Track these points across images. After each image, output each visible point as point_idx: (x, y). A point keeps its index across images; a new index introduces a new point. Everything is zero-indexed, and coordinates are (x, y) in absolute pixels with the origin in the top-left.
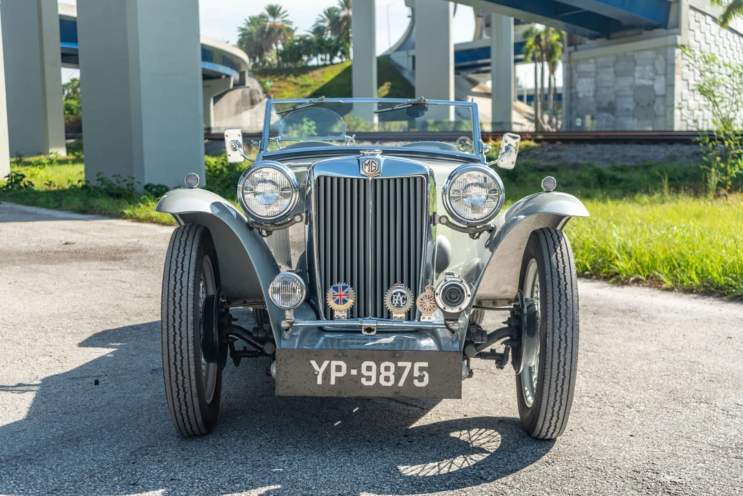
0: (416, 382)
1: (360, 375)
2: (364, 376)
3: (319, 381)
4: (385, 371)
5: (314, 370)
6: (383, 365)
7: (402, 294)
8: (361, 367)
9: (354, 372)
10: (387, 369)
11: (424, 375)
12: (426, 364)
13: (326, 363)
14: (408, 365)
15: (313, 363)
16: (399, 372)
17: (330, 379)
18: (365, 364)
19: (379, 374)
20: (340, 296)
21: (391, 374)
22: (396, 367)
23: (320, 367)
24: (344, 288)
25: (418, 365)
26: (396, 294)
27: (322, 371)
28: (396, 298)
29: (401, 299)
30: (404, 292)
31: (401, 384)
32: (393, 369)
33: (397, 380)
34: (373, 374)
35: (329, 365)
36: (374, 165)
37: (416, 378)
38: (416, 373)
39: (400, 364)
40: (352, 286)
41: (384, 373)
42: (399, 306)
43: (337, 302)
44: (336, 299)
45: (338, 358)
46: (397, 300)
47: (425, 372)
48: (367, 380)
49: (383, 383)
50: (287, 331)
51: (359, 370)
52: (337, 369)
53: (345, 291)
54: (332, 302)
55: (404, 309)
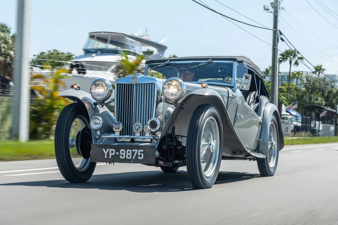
0: (139, 157)
1: (120, 154)
2: (121, 155)
3: (106, 157)
5: (104, 153)
9: (117, 153)
10: (129, 152)
11: (142, 155)
12: (142, 151)
13: (108, 150)
14: (136, 151)
15: (104, 150)
16: (133, 153)
17: (109, 156)
18: (121, 150)
19: (126, 154)
20: (117, 126)
21: (130, 154)
23: (106, 151)
24: (119, 123)
25: (140, 151)
27: (106, 153)
29: (138, 128)
30: (139, 125)
31: (134, 158)
32: (131, 152)
33: (132, 157)
34: (124, 154)
35: (109, 151)
36: (135, 78)
37: (139, 156)
38: (139, 154)
39: (134, 150)
41: (128, 154)
42: (137, 130)
43: (116, 129)
45: (112, 148)
46: (136, 128)
47: (142, 154)
48: (122, 156)
49: (127, 157)
50: (99, 139)
51: (119, 153)
52: (112, 152)
53: (119, 124)
54: (114, 129)
55: (139, 131)
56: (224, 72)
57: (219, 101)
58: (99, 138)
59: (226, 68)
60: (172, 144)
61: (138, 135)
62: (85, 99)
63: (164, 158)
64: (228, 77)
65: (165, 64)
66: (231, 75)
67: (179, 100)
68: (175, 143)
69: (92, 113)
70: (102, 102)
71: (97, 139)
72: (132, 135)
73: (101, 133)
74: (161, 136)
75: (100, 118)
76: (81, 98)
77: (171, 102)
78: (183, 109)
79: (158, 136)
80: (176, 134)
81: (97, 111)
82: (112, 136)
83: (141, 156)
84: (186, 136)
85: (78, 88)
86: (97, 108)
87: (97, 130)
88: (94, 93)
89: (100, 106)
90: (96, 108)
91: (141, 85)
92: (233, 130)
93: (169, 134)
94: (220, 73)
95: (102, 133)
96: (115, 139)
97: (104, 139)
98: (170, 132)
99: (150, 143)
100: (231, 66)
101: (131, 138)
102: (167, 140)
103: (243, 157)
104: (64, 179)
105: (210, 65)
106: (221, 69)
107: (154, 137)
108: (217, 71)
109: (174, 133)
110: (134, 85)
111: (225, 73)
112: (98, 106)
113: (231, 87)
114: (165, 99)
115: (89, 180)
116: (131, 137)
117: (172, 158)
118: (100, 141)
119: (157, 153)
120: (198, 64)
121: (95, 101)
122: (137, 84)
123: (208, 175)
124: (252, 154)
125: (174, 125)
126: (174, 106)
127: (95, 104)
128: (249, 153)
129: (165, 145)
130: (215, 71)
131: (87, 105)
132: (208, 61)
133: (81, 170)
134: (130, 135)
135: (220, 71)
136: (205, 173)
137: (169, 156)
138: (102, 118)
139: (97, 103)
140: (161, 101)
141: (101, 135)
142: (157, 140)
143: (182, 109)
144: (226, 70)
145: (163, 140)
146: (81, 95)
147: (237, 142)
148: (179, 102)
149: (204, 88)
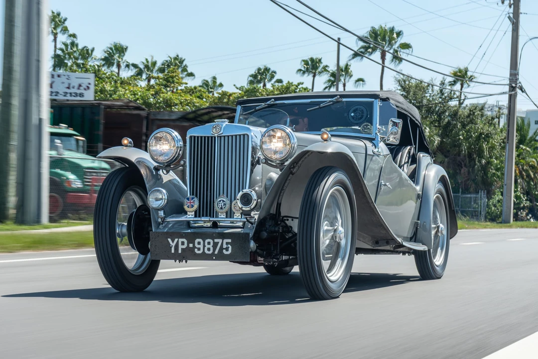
0: (224, 251)
1: (194, 247)
2: (197, 248)
3: (173, 251)
4: (208, 244)
5: (170, 244)
6: (207, 241)
7: (223, 201)
8: (194, 242)
9: (191, 245)
11: (229, 248)
12: (230, 241)
13: (176, 240)
14: (220, 241)
15: (170, 240)
16: (215, 245)
17: (178, 250)
18: (197, 240)
19: (204, 246)
20: (190, 203)
21: (211, 246)
22: (214, 243)
24: (193, 198)
25: (225, 241)
26: (220, 201)
27: (173, 244)
29: (223, 205)
30: (225, 200)
31: (216, 252)
32: (212, 244)
33: (214, 250)
34: (201, 246)
35: (178, 241)
36: (218, 127)
37: (224, 249)
38: (225, 246)
39: (216, 240)
40: (196, 196)
41: (207, 246)
42: (221, 208)
43: (188, 207)
44: (188, 205)
45: (182, 237)
46: (220, 205)
47: (229, 246)
48: (198, 250)
49: (207, 252)
50: (162, 224)
51: (194, 245)
52: (182, 244)
53: (193, 200)
54: (186, 207)
55: (225, 210)
56: (360, 116)
57: (349, 160)
58: (163, 222)
59: (362, 110)
60: (277, 229)
61: (222, 216)
62: (140, 161)
63: (265, 253)
64: (365, 124)
65: (268, 104)
66: (370, 121)
67: (287, 160)
68: (281, 228)
69: (151, 183)
70: (168, 166)
71: (159, 224)
72: (213, 217)
73: (165, 213)
74: (259, 217)
75: (164, 191)
76: (133, 159)
77: (275, 164)
78: (293, 174)
79: (254, 217)
80: (282, 215)
81: (159, 179)
82: (183, 218)
84: (298, 216)
85: (129, 145)
86: (160, 175)
87: (159, 210)
88: (154, 151)
89: (165, 171)
90: (157, 174)
91: (226, 138)
92: (373, 207)
93: (271, 214)
94: (353, 117)
95: (167, 214)
96: (188, 223)
97: (171, 224)
98: (273, 210)
99: (242, 229)
100: (371, 105)
101: (212, 221)
102: (269, 223)
103: (392, 249)
104: (109, 286)
105: (338, 106)
106: (354, 111)
107: (248, 218)
108: (348, 115)
109: (280, 213)
110: (216, 138)
111: (361, 118)
112: (161, 172)
113: (371, 140)
114: (266, 160)
115: (149, 289)
116: (211, 219)
117: (277, 251)
118: (165, 227)
119: (252, 245)
120: (318, 103)
121: (156, 164)
122: (221, 137)
123: (333, 278)
124: (404, 244)
125: (280, 200)
126: (279, 170)
127: (157, 169)
128: (400, 243)
129: (265, 231)
130: (346, 115)
131: (143, 171)
132: (334, 99)
133: (135, 273)
134: (210, 216)
135: (352, 114)
136: (328, 275)
137: (272, 249)
138: (167, 191)
139: (159, 168)
140: (258, 162)
141: (165, 217)
142: (252, 223)
144: (363, 113)
145: (262, 223)
146: (134, 155)
147: (381, 225)
148: (287, 163)
149: (326, 140)
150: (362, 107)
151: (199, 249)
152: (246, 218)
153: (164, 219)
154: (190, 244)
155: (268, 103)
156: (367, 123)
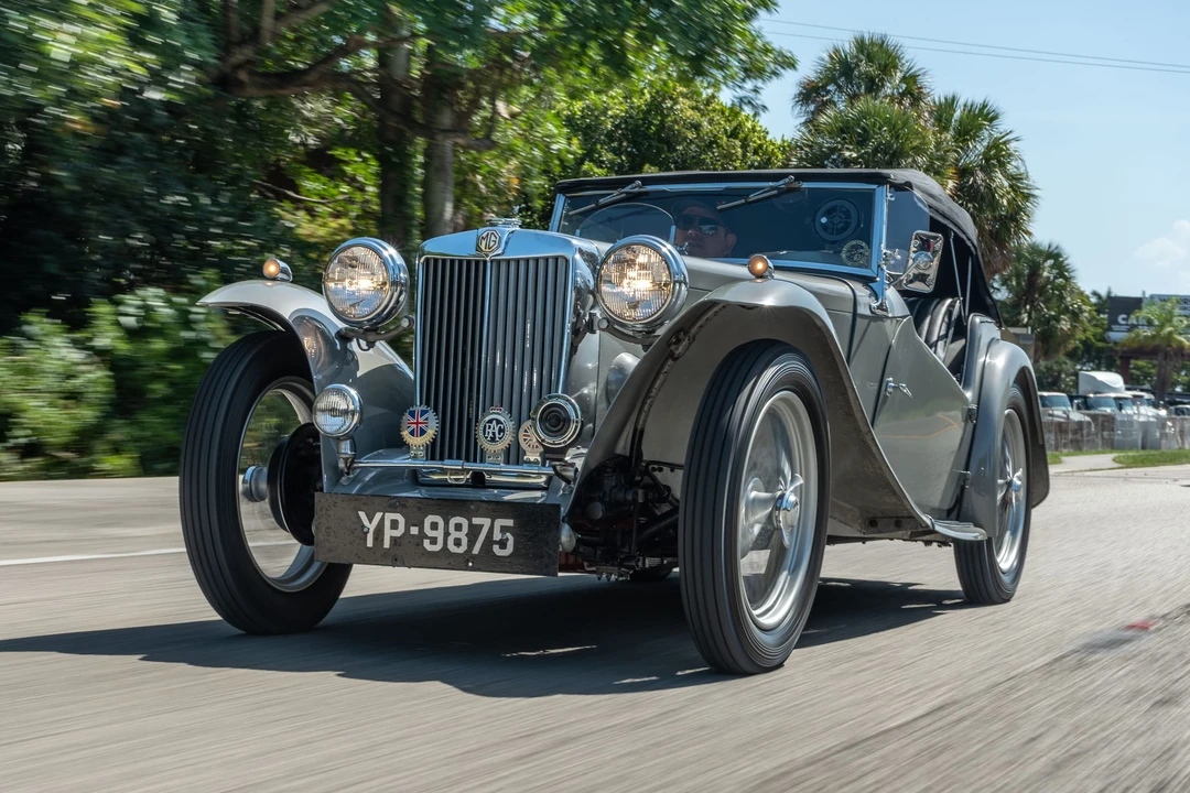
0: (496, 549)
1: (422, 535)
2: (427, 537)
3: (370, 543)
4: (456, 530)
5: (363, 526)
6: (454, 521)
7: (498, 422)
8: (423, 523)
9: (414, 531)
10: (458, 527)
11: (507, 539)
12: (510, 523)
13: (378, 516)
14: (486, 522)
15: (362, 515)
16: (474, 532)
17: (383, 540)
18: (430, 519)
19: (447, 534)
20: (417, 423)
21: (462, 535)
22: (471, 526)
23: (370, 521)
24: (423, 413)
25: (499, 523)
26: (490, 421)
27: (372, 527)
28: (490, 427)
29: (497, 431)
30: (502, 419)
31: (476, 550)
32: (465, 529)
33: (471, 543)
34: (439, 534)
35: (382, 519)
36: (493, 238)
37: (496, 542)
38: (497, 536)
39: (476, 521)
40: (436, 410)
41: (454, 534)
42: (493, 439)
43: (412, 433)
44: (410, 429)
45: (393, 509)
46: (491, 431)
47: (508, 535)
48: (431, 543)
49: (452, 548)
50: (348, 474)
51: (421, 529)
52: (392, 525)
53: (426, 417)
54: (405, 433)
55: (501, 446)
56: (842, 225)
57: (819, 329)
58: (349, 468)
59: (848, 211)
60: (630, 497)
61: (495, 460)
62: (306, 318)
63: (599, 552)
64: (854, 242)
65: (626, 193)
66: (866, 235)
67: (662, 324)
68: (640, 492)
69: (328, 372)
70: (371, 330)
71: (341, 473)
72: (475, 461)
73: (354, 447)
74: (586, 464)
75: (353, 392)
76: (287, 311)
77: (631, 333)
78: (675, 359)
79: (572, 465)
80: (649, 453)
81: (348, 363)
82: (400, 462)
83: (503, 544)
84: (683, 463)
85: (280, 276)
86: (353, 353)
87: (338, 439)
88: (336, 292)
89: (363, 343)
90: (345, 350)
91: (513, 266)
92: (870, 443)
93: (619, 456)
94: (824, 227)
95: (358, 451)
96: (414, 472)
97: (371, 472)
98: (623, 447)
99: (544, 493)
100: (867, 201)
101: (468, 470)
102: (609, 482)
103: (906, 537)
105: (790, 199)
106: (828, 213)
107: (558, 468)
108: (814, 220)
109: (640, 454)
110: (489, 264)
111: (844, 229)
112: (354, 345)
113: (867, 281)
114: (608, 321)
116: (468, 466)
117: (630, 549)
118: (354, 481)
119: (566, 536)
120: (746, 192)
121: (341, 325)
122: (499, 262)
123: (767, 621)
124: (937, 528)
125: (641, 422)
126: (640, 346)
127: (344, 337)
128: (928, 526)
129: (601, 500)
130: (808, 220)
131: (309, 343)
132: (782, 182)
133: (287, 588)
134: (467, 459)
135: (824, 220)
136: (755, 613)
137: (619, 543)
138: (360, 392)
139: (351, 334)
140: (590, 328)
141: (354, 457)
142: (568, 481)
143: (670, 362)
144: (849, 216)
145: (591, 481)
146: (288, 301)
147: (887, 486)
148: (661, 332)
149: (760, 276)
150: (847, 204)
151: (434, 541)
152: (554, 467)
153: (353, 462)
154: (412, 528)
155: (627, 189)
156: (859, 242)
